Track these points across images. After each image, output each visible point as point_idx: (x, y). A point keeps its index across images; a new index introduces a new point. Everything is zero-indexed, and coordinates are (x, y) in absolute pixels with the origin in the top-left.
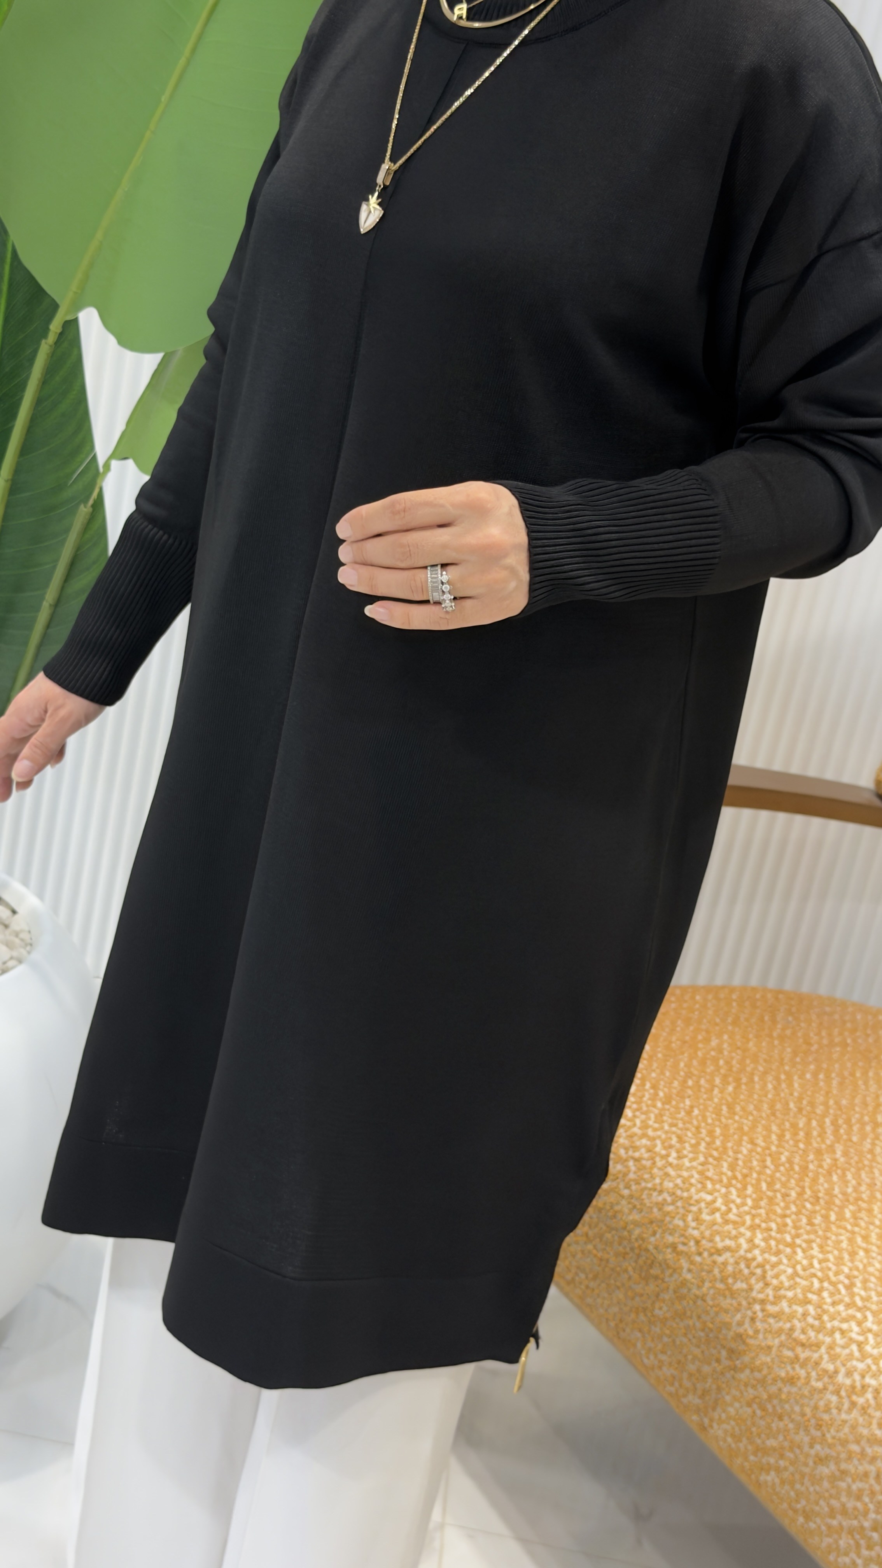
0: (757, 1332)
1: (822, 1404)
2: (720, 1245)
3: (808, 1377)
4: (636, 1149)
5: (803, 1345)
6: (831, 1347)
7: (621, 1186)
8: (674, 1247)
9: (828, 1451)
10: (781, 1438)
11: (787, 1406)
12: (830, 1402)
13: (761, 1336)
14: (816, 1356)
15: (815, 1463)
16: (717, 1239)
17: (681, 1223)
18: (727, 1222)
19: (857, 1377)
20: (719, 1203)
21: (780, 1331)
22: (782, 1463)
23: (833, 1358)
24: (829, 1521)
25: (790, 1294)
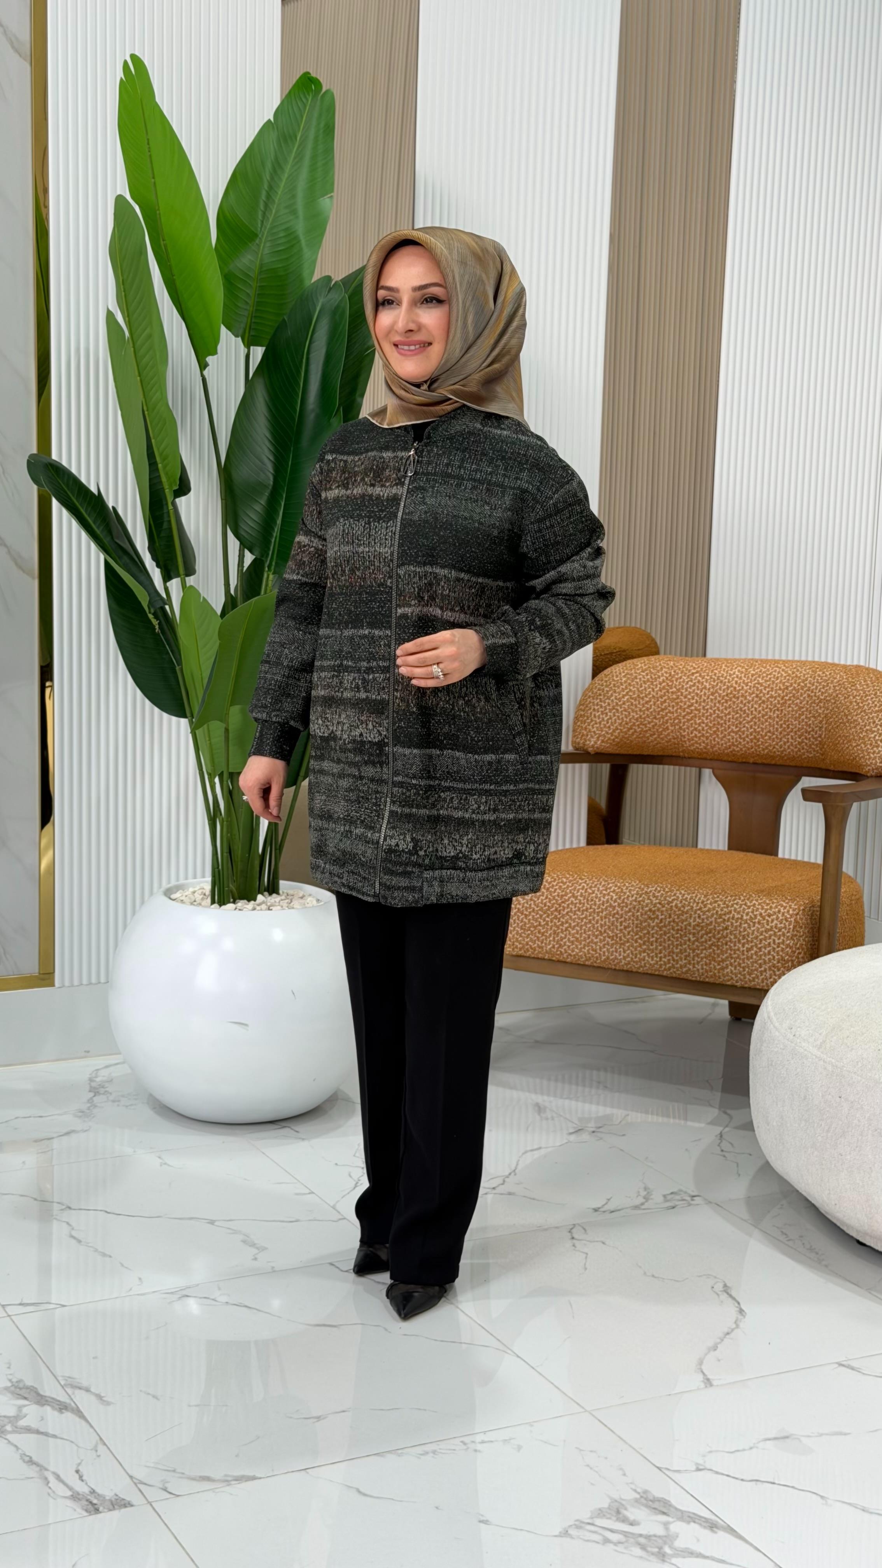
0: (703, 919)
1: (742, 930)
2: (670, 900)
3: (732, 924)
4: (610, 888)
5: (725, 914)
6: (735, 910)
7: (612, 902)
8: (650, 910)
9: (751, 944)
10: (729, 951)
11: (728, 939)
12: (745, 928)
13: (705, 920)
14: (731, 915)
15: (747, 951)
16: (668, 898)
17: (649, 901)
18: (667, 892)
19: (750, 914)
20: (659, 889)
21: (713, 915)
22: (733, 961)
23: (739, 913)
24: (760, 969)
25: (709, 902)
